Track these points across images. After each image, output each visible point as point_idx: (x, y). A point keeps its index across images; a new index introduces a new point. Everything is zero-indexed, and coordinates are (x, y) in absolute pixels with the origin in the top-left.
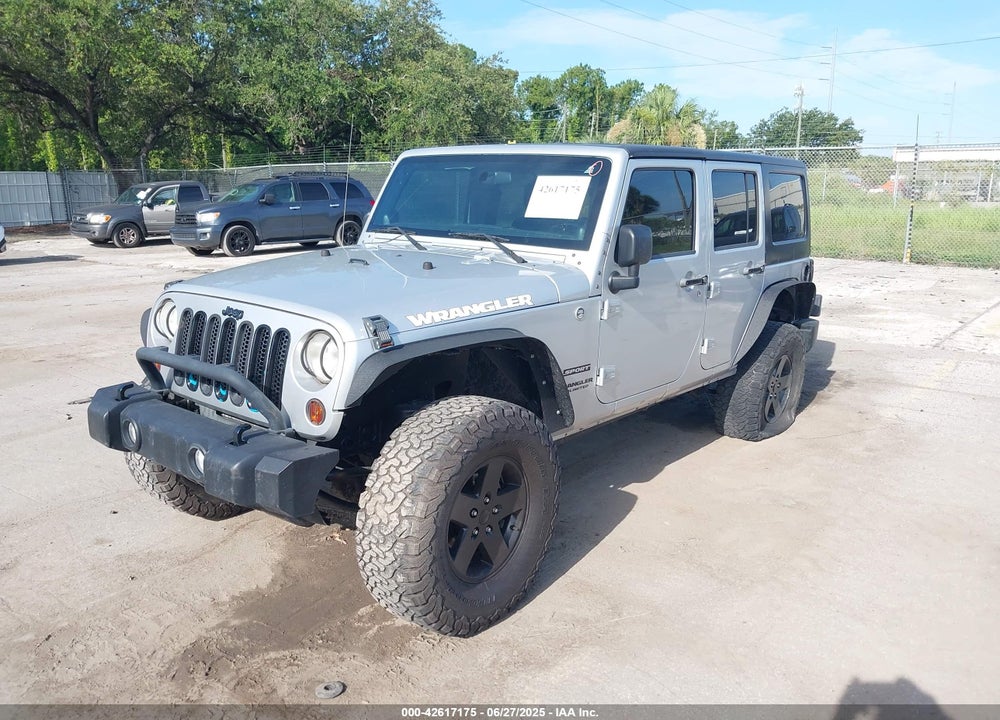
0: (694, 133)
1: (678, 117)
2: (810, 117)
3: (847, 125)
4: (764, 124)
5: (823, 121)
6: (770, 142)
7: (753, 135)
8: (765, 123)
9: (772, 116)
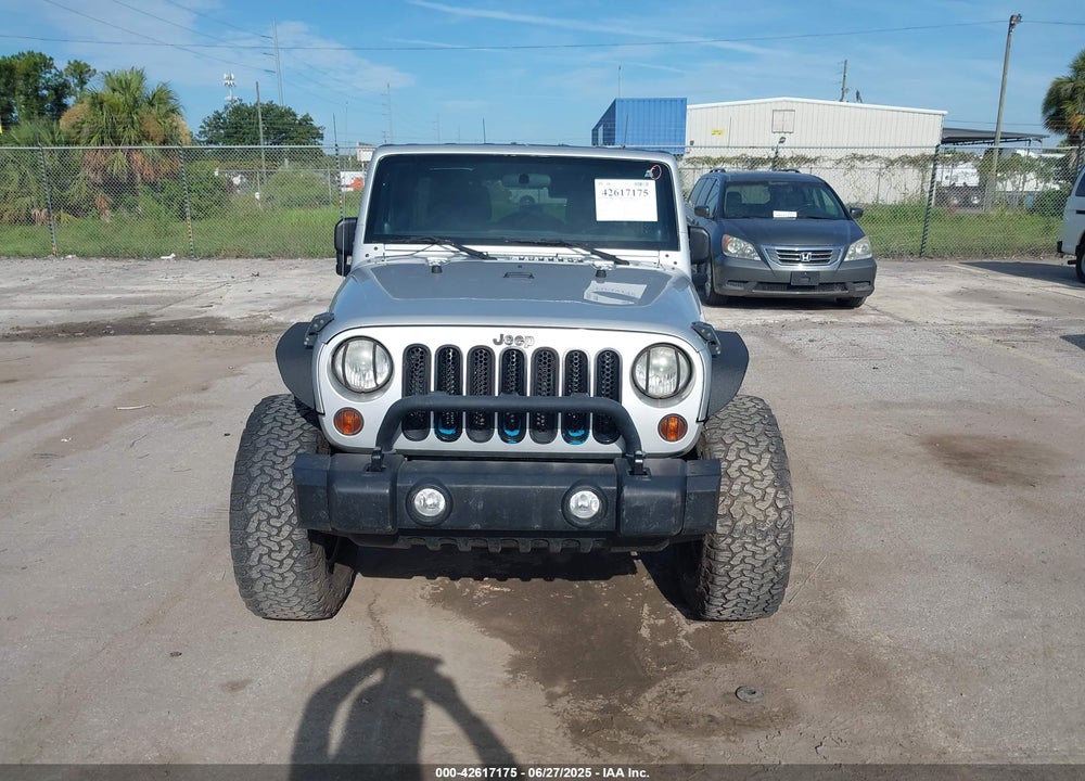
0: (175, 124)
1: (151, 104)
2: (269, 110)
3: (307, 120)
4: (218, 116)
5: (282, 115)
6: (229, 137)
7: (207, 128)
8: (220, 115)
9: (226, 108)
